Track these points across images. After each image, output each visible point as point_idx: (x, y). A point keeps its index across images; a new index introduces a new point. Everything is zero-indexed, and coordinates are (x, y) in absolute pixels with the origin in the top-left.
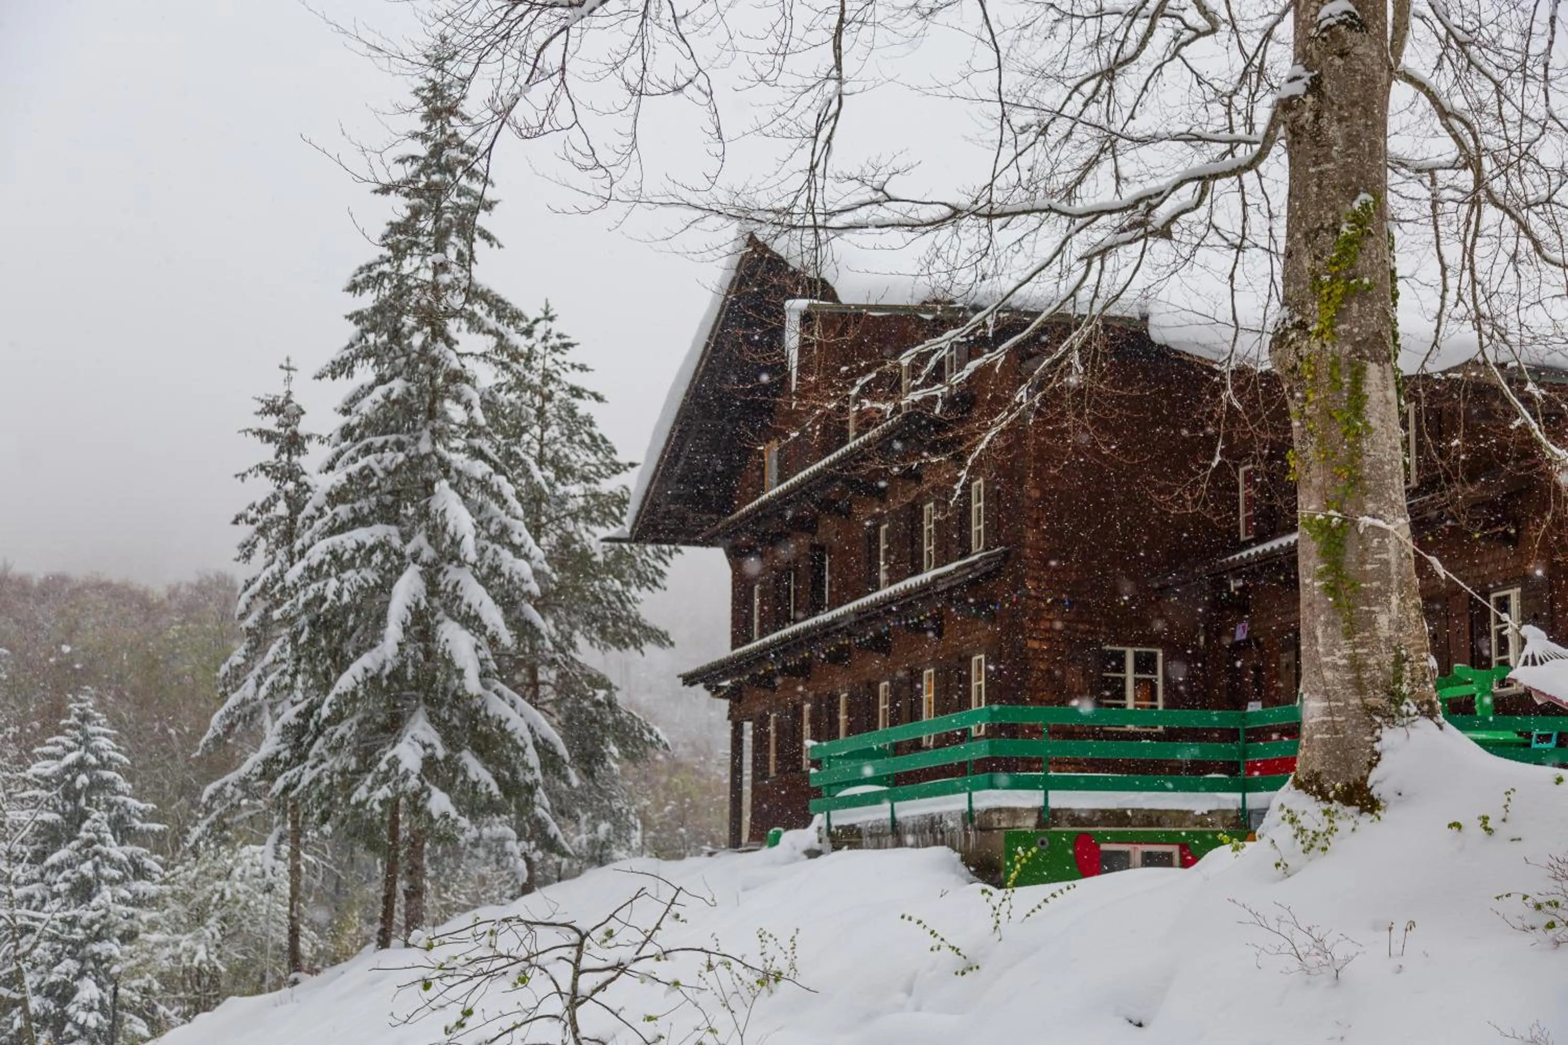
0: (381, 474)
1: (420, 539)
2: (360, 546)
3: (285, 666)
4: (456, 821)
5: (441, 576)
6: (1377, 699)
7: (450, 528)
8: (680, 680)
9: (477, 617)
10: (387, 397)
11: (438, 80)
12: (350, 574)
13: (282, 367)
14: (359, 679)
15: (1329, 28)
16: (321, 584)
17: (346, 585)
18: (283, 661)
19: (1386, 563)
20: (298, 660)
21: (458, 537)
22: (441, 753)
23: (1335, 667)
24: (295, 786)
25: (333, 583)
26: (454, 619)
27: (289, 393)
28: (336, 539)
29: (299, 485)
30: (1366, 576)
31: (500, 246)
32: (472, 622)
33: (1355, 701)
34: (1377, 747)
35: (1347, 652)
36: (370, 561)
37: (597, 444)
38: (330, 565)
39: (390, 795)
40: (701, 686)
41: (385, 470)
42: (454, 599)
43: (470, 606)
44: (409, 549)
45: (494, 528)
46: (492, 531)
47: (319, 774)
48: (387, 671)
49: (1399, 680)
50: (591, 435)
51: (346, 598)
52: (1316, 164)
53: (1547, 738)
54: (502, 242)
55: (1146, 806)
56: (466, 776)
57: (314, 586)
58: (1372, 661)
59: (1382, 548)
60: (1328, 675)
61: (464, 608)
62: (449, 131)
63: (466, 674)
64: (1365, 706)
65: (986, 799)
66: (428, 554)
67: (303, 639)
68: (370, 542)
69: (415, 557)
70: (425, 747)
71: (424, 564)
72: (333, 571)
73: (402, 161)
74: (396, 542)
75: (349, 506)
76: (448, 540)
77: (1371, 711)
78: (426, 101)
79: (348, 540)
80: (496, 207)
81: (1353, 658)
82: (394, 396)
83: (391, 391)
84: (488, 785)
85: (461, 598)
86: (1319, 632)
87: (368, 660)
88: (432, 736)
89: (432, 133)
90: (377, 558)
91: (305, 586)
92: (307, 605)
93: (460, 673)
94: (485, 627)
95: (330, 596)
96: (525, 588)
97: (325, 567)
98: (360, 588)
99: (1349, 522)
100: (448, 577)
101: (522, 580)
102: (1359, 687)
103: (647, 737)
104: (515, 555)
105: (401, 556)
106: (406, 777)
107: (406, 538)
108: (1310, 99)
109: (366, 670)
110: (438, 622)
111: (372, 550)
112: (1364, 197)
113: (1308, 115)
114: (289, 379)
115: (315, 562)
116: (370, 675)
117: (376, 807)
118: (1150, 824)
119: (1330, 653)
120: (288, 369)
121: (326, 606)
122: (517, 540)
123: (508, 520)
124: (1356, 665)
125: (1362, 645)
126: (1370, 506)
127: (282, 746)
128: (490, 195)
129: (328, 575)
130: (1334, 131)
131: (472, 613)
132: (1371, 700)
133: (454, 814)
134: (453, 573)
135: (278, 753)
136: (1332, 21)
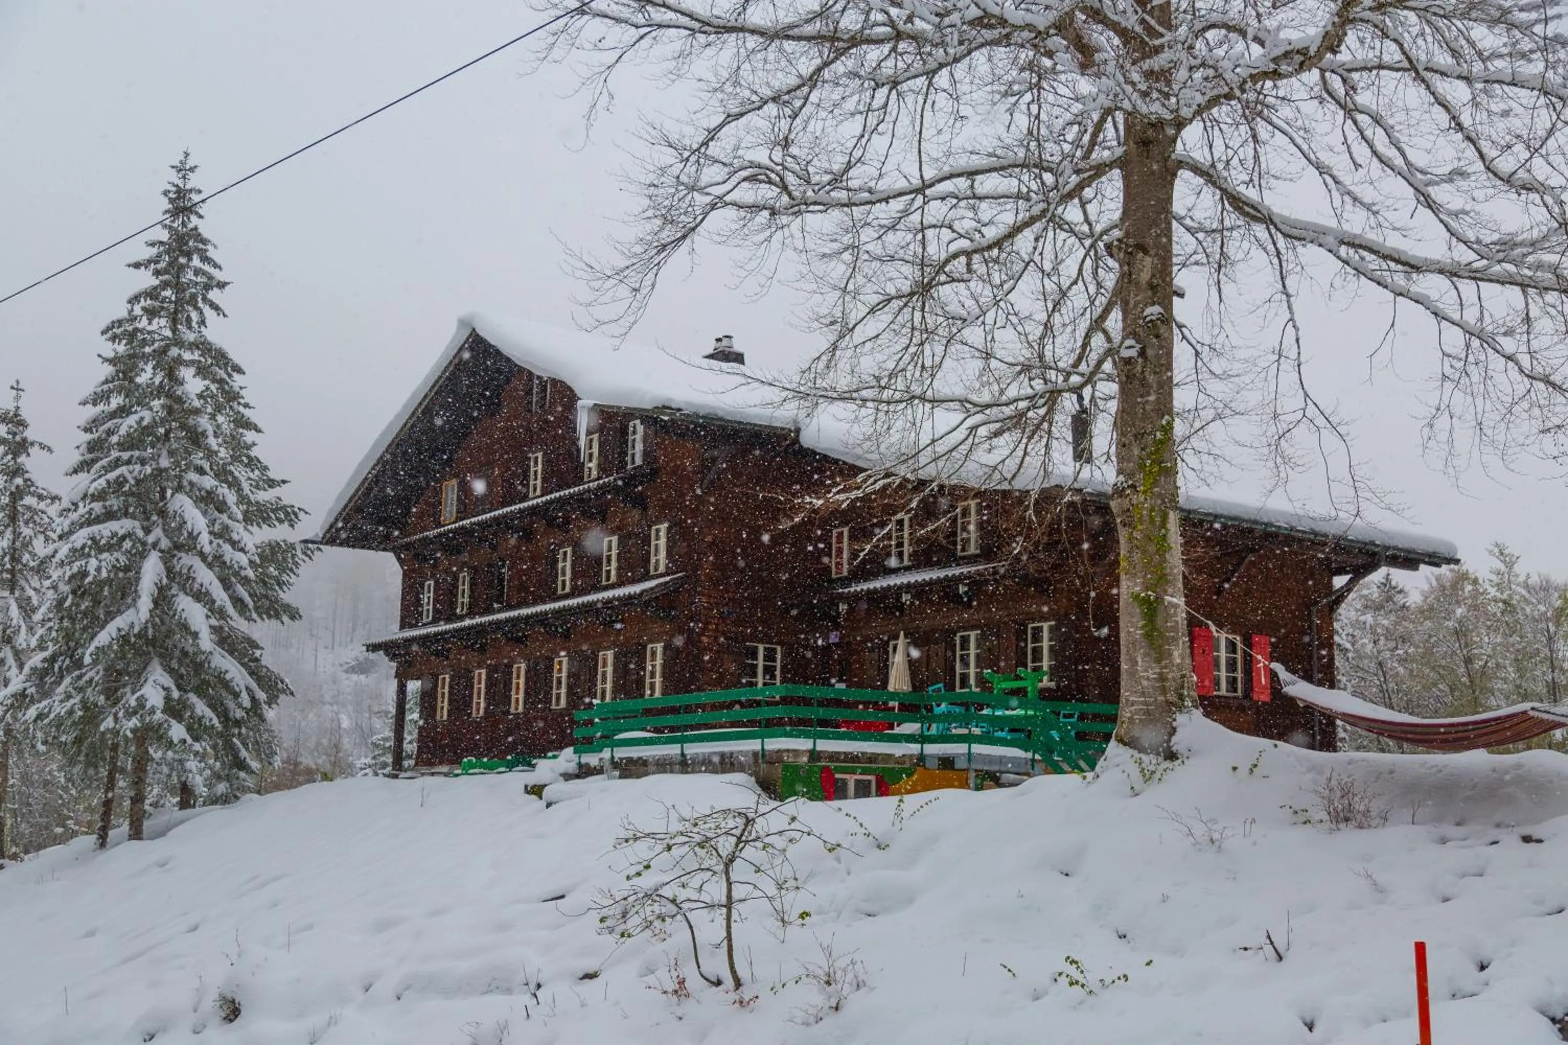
0: (132, 482)
1: (157, 532)
2: (114, 535)
3: (51, 624)
4: (191, 745)
5: (175, 561)
6: (1172, 697)
7: (189, 526)
8: (364, 648)
9: (207, 593)
10: (139, 423)
11: (181, 186)
12: (105, 555)
13: (12, 388)
14: (114, 636)
15: (1151, 321)
16: (83, 563)
17: (104, 564)
18: (50, 620)
19: (1177, 622)
20: (62, 619)
21: (195, 533)
22: (176, 694)
23: (1148, 679)
24: (47, 715)
25: (93, 563)
26: (187, 594)
27: (18, 408)
28: (95, 529)
29: (26, 481)
30: (1168, 630)
31: (225, 315)
32: (201, 596)
33: (1161, 698)
34: (1174, 724)
35: (1157, 670)
36: (120, 547)
37: (253, 463)
38: (90, 548)
39: (139, 725)
40: (381, 652)
41: (135, 478)
42: (188, 578)
43: (202, 585)
44: (151, 539)
45: (217, 527)
46: (216, 530)
47: (72, 707)
48: (136, 631)
49: (1182, 687)
50: (248, 457)
51: (104, 574)
52: (1142, 396)
53: (1070, 716)
54: (226, 312)
55: (869, 750)
56: (193, 712)
57: (78, 563)
58: (1170, 677)
59: (1175, 614)
60: (1145, 683)
61: (196, 586)
62: (191, 226)
63: (200, 636)
64: (1167, 701)
65: (774, 744)
66: (165, 543)
67: (67, 604)
68: (121, 532)
69: (155, 545)
70: (164, 689)
71: (161, 551)
72: (93, 553)
73: (152, 245)
74: (140, 533)
75: (101, 503)
76: (186, 534)
77: (1169, 704)
78: (171, 201)
79: (106, 530)
80: (227, 288)
81: (1160, 674)
82: (145, 423)
83: (142, 419)
84: (211, 720)
85: (194, 579)
86: (1139, 659)
87: (120, 622)
88: (168, 682)
89: (175, 225)
90: (127, 544)
91: (70, 563)
92: (72, 577)
93: (195, 635)
94: (214, 602)
95: (92, 572)
96: (243, 573)
97: (87, 550)
98: (114, 566)
99: (1160, 600)
100: (182, 562)
101: (241, 568)
102: (1164, 691)
103: (280, 685)
104: (234, 548)
105: (144, 544)
106: (153, 711)
107: (147, 531)
108: (1140, 360)
109: (119, 630)
110: (173, 596)
111: (123, 538)
112: (1167, 417)
113: (1139, 368)
114: (18, 398)
115: (78, 545)
116: (123, 633)
117: (128, 733)
118: (871, 762)
119: (1146, 671)
120: (17, 389)
121: (89, 579)
122: (235, 537)
123: (230, 522)
124: (1162, 678)
125: (1166, 667)
126: (1170, 590)
127: (28, 684)
128: (219, 275)
129: (89, 556)
130: (1151, 378)
131: (203, 590)
132: (1170, 699)
133: (189, 740)
134: (187, 560)
135: (25, 689)
136: (1154, 318)
